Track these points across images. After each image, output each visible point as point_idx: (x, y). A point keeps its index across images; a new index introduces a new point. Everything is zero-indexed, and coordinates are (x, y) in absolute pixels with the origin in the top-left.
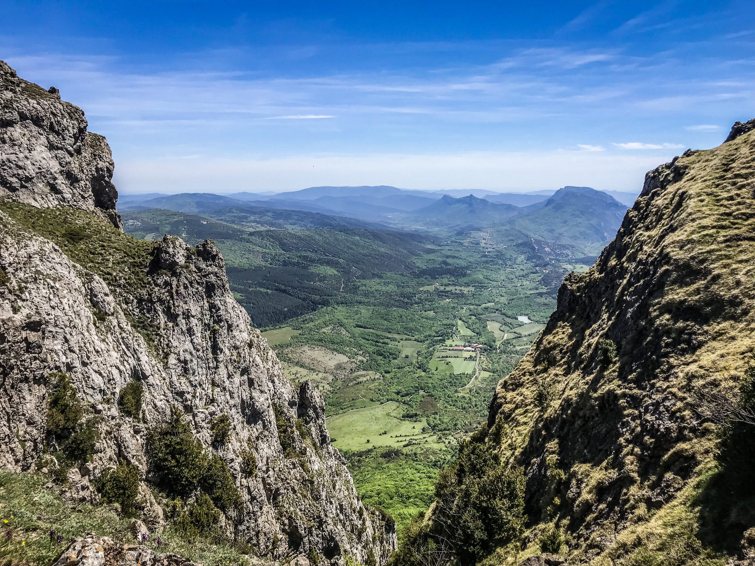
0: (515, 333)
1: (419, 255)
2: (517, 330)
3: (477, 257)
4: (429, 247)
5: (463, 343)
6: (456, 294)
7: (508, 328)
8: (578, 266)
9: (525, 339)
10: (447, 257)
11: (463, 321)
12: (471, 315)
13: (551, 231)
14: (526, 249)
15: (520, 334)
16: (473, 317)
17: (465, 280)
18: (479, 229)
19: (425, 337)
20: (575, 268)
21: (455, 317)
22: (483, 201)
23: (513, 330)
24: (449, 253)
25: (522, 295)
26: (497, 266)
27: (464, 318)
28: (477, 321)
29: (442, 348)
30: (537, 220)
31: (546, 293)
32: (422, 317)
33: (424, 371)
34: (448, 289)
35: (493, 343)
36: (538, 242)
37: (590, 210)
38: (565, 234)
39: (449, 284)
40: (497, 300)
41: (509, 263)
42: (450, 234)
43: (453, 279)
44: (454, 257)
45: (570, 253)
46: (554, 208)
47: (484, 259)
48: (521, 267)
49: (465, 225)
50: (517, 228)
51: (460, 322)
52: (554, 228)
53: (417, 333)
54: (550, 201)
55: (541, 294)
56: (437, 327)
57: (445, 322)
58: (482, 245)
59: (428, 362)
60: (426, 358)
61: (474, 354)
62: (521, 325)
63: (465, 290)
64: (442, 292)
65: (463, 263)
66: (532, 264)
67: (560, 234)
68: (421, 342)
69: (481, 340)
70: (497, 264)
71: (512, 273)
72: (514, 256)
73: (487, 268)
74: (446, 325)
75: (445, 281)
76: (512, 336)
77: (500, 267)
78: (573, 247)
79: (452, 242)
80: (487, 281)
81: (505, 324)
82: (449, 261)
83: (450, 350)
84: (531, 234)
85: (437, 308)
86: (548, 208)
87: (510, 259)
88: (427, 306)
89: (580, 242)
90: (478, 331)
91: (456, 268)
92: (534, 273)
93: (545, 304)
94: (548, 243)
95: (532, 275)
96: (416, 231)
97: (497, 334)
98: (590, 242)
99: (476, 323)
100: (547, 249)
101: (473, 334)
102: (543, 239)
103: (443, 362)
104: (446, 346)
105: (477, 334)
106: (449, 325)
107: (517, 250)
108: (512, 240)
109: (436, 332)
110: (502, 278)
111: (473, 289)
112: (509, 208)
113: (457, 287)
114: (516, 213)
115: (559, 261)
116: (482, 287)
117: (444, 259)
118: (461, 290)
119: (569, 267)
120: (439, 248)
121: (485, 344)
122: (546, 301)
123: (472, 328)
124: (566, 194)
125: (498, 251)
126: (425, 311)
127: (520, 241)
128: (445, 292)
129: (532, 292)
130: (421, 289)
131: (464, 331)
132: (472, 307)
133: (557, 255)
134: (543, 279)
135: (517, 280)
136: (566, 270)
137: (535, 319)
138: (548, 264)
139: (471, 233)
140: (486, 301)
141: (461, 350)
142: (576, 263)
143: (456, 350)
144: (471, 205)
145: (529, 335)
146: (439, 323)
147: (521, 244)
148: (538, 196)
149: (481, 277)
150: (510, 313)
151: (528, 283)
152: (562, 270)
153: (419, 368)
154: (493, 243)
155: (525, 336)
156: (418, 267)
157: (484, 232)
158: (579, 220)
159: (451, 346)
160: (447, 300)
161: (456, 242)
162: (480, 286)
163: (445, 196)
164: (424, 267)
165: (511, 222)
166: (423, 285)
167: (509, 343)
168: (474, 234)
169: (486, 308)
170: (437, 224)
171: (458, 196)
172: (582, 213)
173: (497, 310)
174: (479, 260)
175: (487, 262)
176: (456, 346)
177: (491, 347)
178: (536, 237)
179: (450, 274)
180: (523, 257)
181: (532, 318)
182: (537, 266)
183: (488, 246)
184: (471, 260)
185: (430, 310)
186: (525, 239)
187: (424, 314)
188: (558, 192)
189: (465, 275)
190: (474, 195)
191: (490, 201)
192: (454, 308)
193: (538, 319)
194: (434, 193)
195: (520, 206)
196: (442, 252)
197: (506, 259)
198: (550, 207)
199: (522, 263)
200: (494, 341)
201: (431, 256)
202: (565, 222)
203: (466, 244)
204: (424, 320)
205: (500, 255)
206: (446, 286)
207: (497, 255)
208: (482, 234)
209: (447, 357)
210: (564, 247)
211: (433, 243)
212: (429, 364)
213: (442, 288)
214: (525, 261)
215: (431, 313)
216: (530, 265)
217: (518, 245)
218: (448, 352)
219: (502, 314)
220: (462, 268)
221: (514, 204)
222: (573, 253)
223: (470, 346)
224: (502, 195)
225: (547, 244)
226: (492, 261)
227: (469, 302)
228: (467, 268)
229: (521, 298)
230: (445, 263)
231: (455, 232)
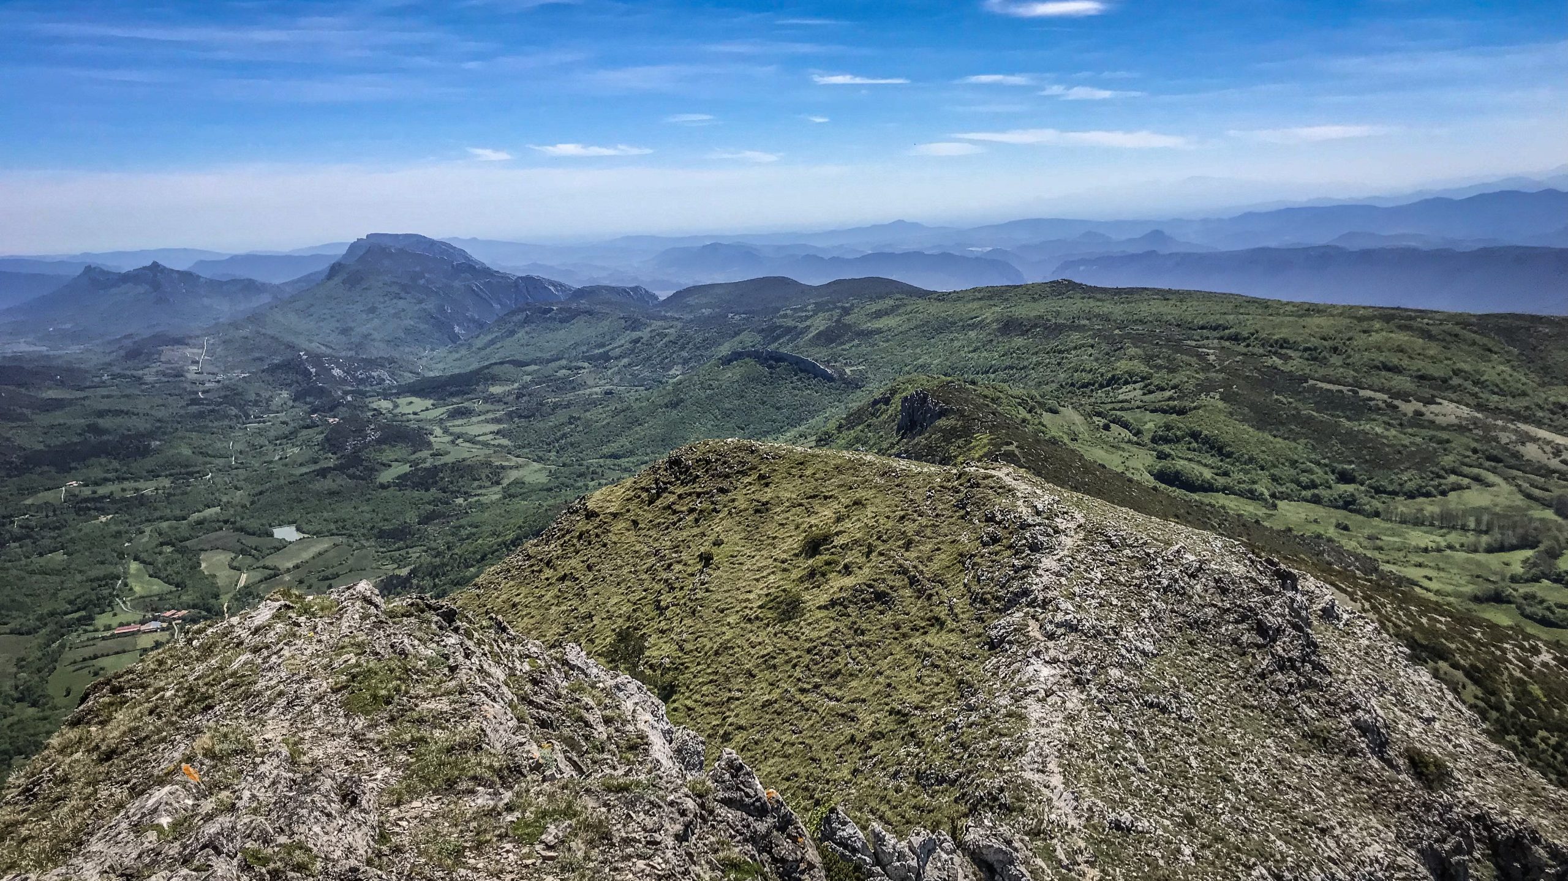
0: (265, 567)
1: (21, 417)
2: (269, 561)
3: (176, 406)
4: (52, 394)
5: (138, 616)
6: (124, 500)
7: (249, 560)
8: (402, 401)
9: (287, 578)
10: (101, 414)
11: (143, 562)
12: (162, 544)
13: (345, 331)
14: (292, 376)
15: (275, 568)
16: (168, 549)
17: (149, 462)
18: (180, 342)
19: (40, 618)
20: (396, 406)
21: (121, 555)
22: (187, 277)
23: (261, 563)
24: (104, 405)
25: (282, 481)
26: (226, 422)
27: (144, 556)
28: (177, 556)
29: (84, 637)
30: (312, 309)
31: (334, 469)
32: (33, 572)
33: (33, 705)
34: (102, 491)
35: (212, 601)
36: (316, 359)
37: (422, 282)
38: (376, 335)
39: (106, 480)
40: (225, 499)
41: (254, 411)
42: (107, 359)
43: (116, 464)
44: (118, 413)
45: (386, 375)
46: (344, 282)
47: (194, 409)
48: (282, 416)
49: (147, 334)
50: (270, 332)
51: (134, 566)
52: (352, 325)
53: (15, 613)
54: (335, 269)
55: (323, 473)
56: (75, 587)
57: (93, 573)
58: (191, 376)
59: (44, 680)
60: (39, 671)
61: (165, 636)
62: (282, 546)
63: (148, 488)
64: (86, 500)
65: (141, 425)
66: (307, 408)
67: (366, 336)
68: (29, 633)
69: (184, 598)
70: (226, 416)
71: (260, 433)
72: (265, 394)
73: (200, 430)
74: (98, 579)
75: (97, 473)
76: (258, 575)
77: (232, 423)
78: (392, 361)
79: (114, 376)
80: (201, 459)
81: (243, 552)
82: (104, 423)
83: (104, 638)
84: (302, 342)
85: (72, 541)
86: (331, 283)
87: (256, 403)
88: (46, 542)
89: (407, 350)
90: (178, 579)
91: (123, 436)
92: (308, 427)
93: (332, 493)
94: (338, 358)
95: (304, 432)
96: (15, 358)
97: (223, 576)
98: (428, 347)
99: (174, 562)
100: (336, 372)
101: (167, 588)
102: (329, 351)
103: (86, 671)
104: (96, 630)
105: (177, 586)
106: (105, 577)
107: (271, 379)
108: (261, 359)
109: (70, 602)
110: (238, 447)
111: (167, 483)
112: (250, 287)
113: (126, 484)
114: (265, 299)
115: (364, 394)
116: (191, 474)
117: (92, 420)
118: (137, 490)
119: (385, 405)
120: (79, 394)
121: (194, 607)
122: (334, 487)
123: (163, 575)
124: (368, 251)
125: (226, 388)
126: (41, 555)
127: (277, 360)
128: (94, 500)
129: (304, 470)
130: (29, 502)
131: (143, 584)
132: (165, 525)
133: (361, 382)
134: (327, 439)
135: (271, 447)
136: (378, 412)
137: (310, 528)
138: (340, 404)
139: (160, 353)
140: (200, 507)
141: (133, 634)
142: (398, 395)
143: (120, 635)
144: (156, 286)
145: (297, 567)
146: (79, 577)
147: (278, 367)
148: (316, 258)
149: (186, 451)
150: (253, 524)
151: (296, 450)
152: (370, 414)
153: (19, 700)
154: (216, 370)
155: (288, 570)
156: (20, 448)
157: (194, 346)
158: (401, 304)
159: (108, 628)
160: (103, 519)
161: (124, 376)
162: (184, 472)
163: (89, 269)
164: (41, 447)
165: (255, 318)
166: (33, 491)
167: (250, 594)
168: (170, 353)
169: (200, 523)
170: (75, 337)
171: (127, 267)
172: (405, 288)
173: (226, 522)
174: (182, 412)
175: (201, 415)
176: (121, 625)
177: (209, 610)
178: (314, 346)
179: (108, 454)
180: (285, 394)
181: (305, 527)
182: (314, 411)
183: (205, 377)
184: (161, 413)
185: (55, 550)
186: (289, 355)
187: (37, 561)
188: (353, 247)
189: (145, 452)
190: (161, 262)
191: (205, 274)
192: (118, 535)
193: (318, 528)
194: (61, 263)
195: (276, 281)
196: (87, 403)
197: (247, 402)
198: (337, 280)
199: (282, 408)
200: (216, 596)
201: (58, 417)
202: (372, 310)
203: (150, 379)
204: (35, 578)
205: (232, 395)
206: (96, 484)
207: (226, 396)
208: (189, 352)
209: (96, 657)
210: (372, 363)
211: (62, 384)
212: (48, 686)
213: (87, 492)
214: (291, 403)
215: (59, 557)
216: (300, 411)
217: (274, 369)
218: (101, 644)
219: (236, 530)
220: (141, 436)
221: (259, 277)
222: (392, 374)
223: (155, 619)
224: (235, 260)
225: (334, 360)
226: (213, 411)
227: (157, 514)
228: (152, 435)
229: (279, 488)
230: (94, 429)
231: (122, 353)
